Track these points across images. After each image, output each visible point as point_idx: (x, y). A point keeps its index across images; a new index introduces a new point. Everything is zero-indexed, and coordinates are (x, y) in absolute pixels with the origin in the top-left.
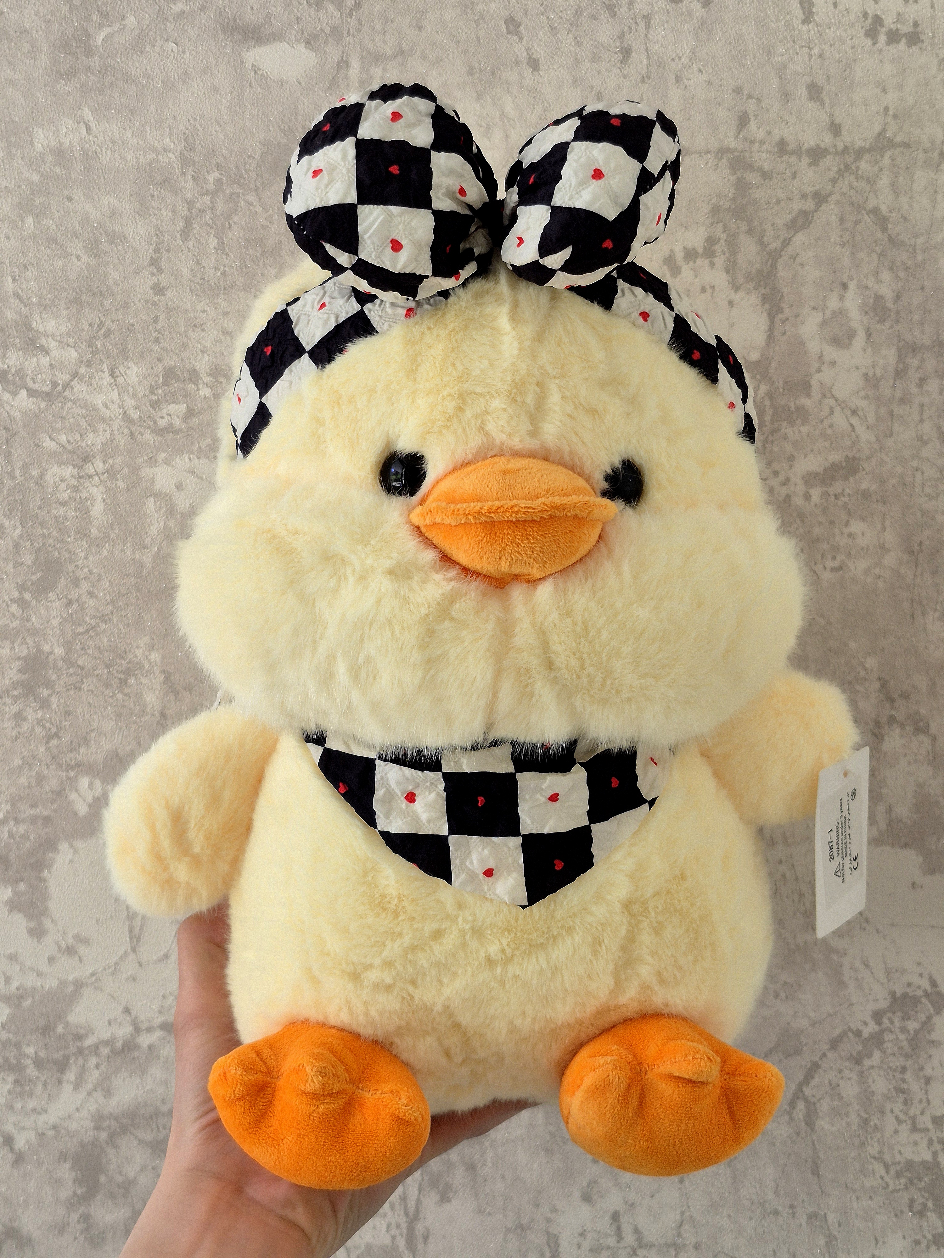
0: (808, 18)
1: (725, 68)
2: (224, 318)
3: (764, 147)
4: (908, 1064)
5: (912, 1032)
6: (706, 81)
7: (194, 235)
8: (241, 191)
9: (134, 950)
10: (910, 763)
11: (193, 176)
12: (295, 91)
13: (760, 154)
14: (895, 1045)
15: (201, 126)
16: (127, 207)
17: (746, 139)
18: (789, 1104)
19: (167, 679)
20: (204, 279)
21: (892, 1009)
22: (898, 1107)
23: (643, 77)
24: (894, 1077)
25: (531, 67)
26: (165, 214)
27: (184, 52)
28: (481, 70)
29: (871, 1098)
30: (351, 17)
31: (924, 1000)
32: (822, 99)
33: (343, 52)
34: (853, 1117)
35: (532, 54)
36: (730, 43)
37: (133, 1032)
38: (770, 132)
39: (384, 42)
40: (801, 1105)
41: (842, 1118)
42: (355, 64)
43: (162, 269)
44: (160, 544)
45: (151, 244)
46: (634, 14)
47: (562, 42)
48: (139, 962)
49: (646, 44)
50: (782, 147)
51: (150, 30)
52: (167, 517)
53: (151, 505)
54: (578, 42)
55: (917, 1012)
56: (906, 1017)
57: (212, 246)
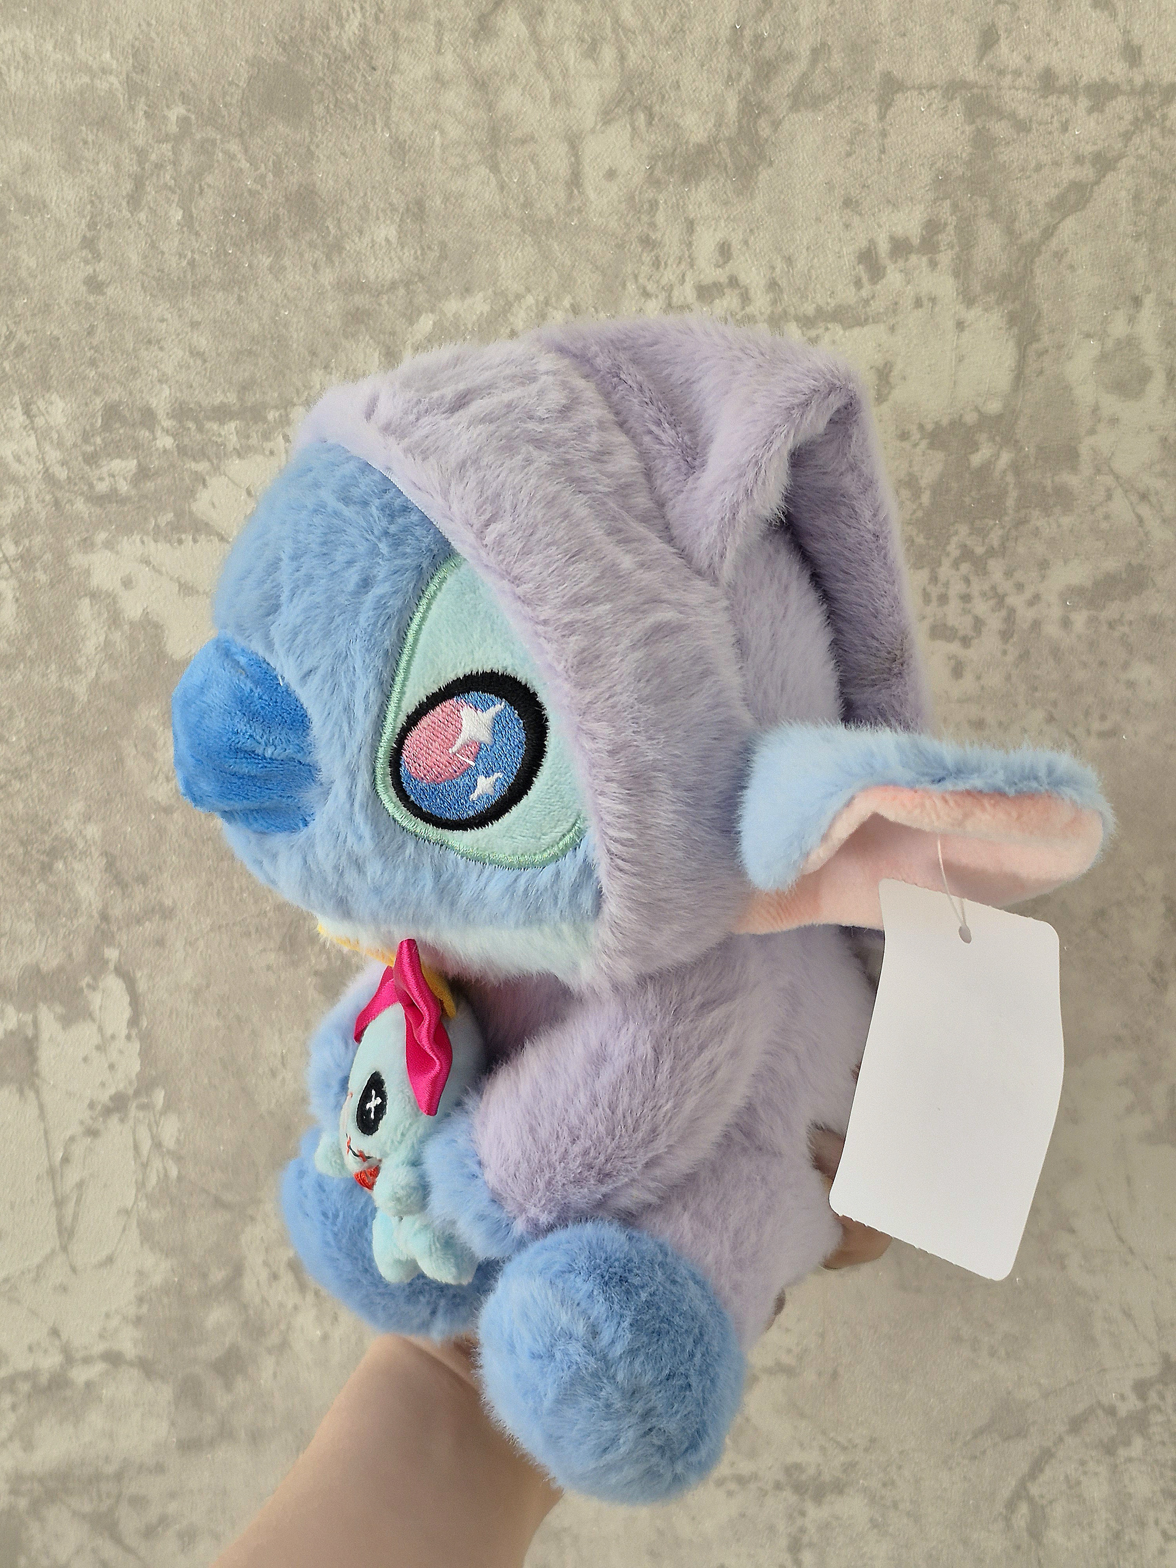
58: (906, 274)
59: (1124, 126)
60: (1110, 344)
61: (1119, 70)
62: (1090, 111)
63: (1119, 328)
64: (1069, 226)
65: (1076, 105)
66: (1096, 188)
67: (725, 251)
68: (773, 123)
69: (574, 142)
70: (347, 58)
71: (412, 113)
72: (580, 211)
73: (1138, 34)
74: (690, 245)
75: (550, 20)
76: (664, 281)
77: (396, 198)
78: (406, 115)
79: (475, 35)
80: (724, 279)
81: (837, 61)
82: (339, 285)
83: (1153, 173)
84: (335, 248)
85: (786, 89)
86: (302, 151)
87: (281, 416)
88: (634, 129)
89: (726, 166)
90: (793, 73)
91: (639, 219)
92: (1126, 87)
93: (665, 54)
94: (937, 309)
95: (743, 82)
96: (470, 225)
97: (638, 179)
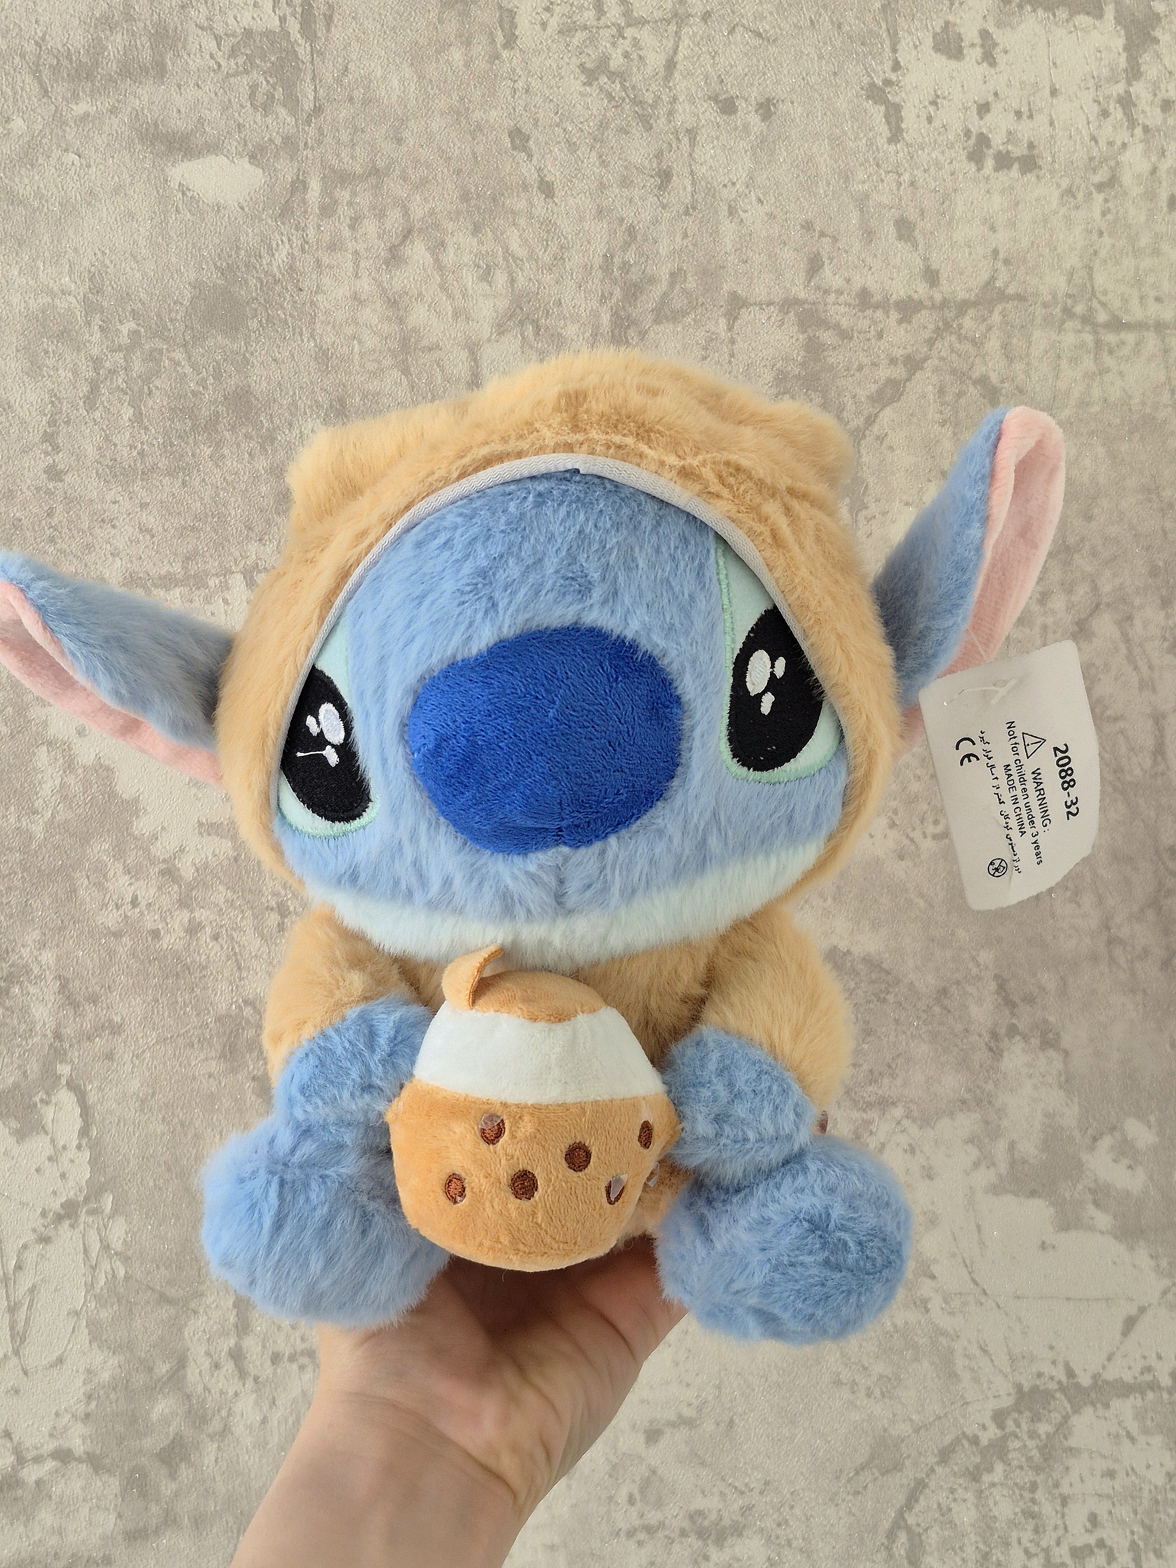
0: (896, 136)
1: (791, 198)
2: (141, 510)
3: (841, 299)
4: (1039, 1479)
5: (1044, 1437)
6: (767, 214)
7: (102, 403)
8: (165, 347)
9: (17, 1353)
10: (1035, 1087)
11: (100, 326)
12: (236, 219)
13: (837, 306)
14: (1022, 1455)
15: (111, 262)
16: (13, 366)
17: (818, 288)
18: (887, 1537)
19: (63, 987)
20: (116, 460)
21: (1017, 1407)
22: (1027, 1536)
23: (687, 207)
24: (1021, 1496)
25: (543, 192)
26: (63, 375)
27: (89, 166)
28: (478, 195)
29: (992, 1525)
30: (310, 126)
31: (1058, 1395)
32: (914, 238)
33: (299, 170)
34: (970, 1552)
35: (545, 176)
36: (797, 166)
37: (15, 1463)
38: (849, 280)
39: (353, 157)
40: (903, 1537)
41: (956, 1553)
42: (315, 186)
43: (58, 447)
44: (55, 808)
45: (45, 415)
46: (675, 127)
47: (582, 162)
48: (23, 1369)
49: (690, 166)
50: (864, 300)
51: (44, 137)
52: (65, 772)
53: (42, 755)
54: (604, 161)
55: (1050, 1412)
56: (1036, 1418)
57: (126, 418)
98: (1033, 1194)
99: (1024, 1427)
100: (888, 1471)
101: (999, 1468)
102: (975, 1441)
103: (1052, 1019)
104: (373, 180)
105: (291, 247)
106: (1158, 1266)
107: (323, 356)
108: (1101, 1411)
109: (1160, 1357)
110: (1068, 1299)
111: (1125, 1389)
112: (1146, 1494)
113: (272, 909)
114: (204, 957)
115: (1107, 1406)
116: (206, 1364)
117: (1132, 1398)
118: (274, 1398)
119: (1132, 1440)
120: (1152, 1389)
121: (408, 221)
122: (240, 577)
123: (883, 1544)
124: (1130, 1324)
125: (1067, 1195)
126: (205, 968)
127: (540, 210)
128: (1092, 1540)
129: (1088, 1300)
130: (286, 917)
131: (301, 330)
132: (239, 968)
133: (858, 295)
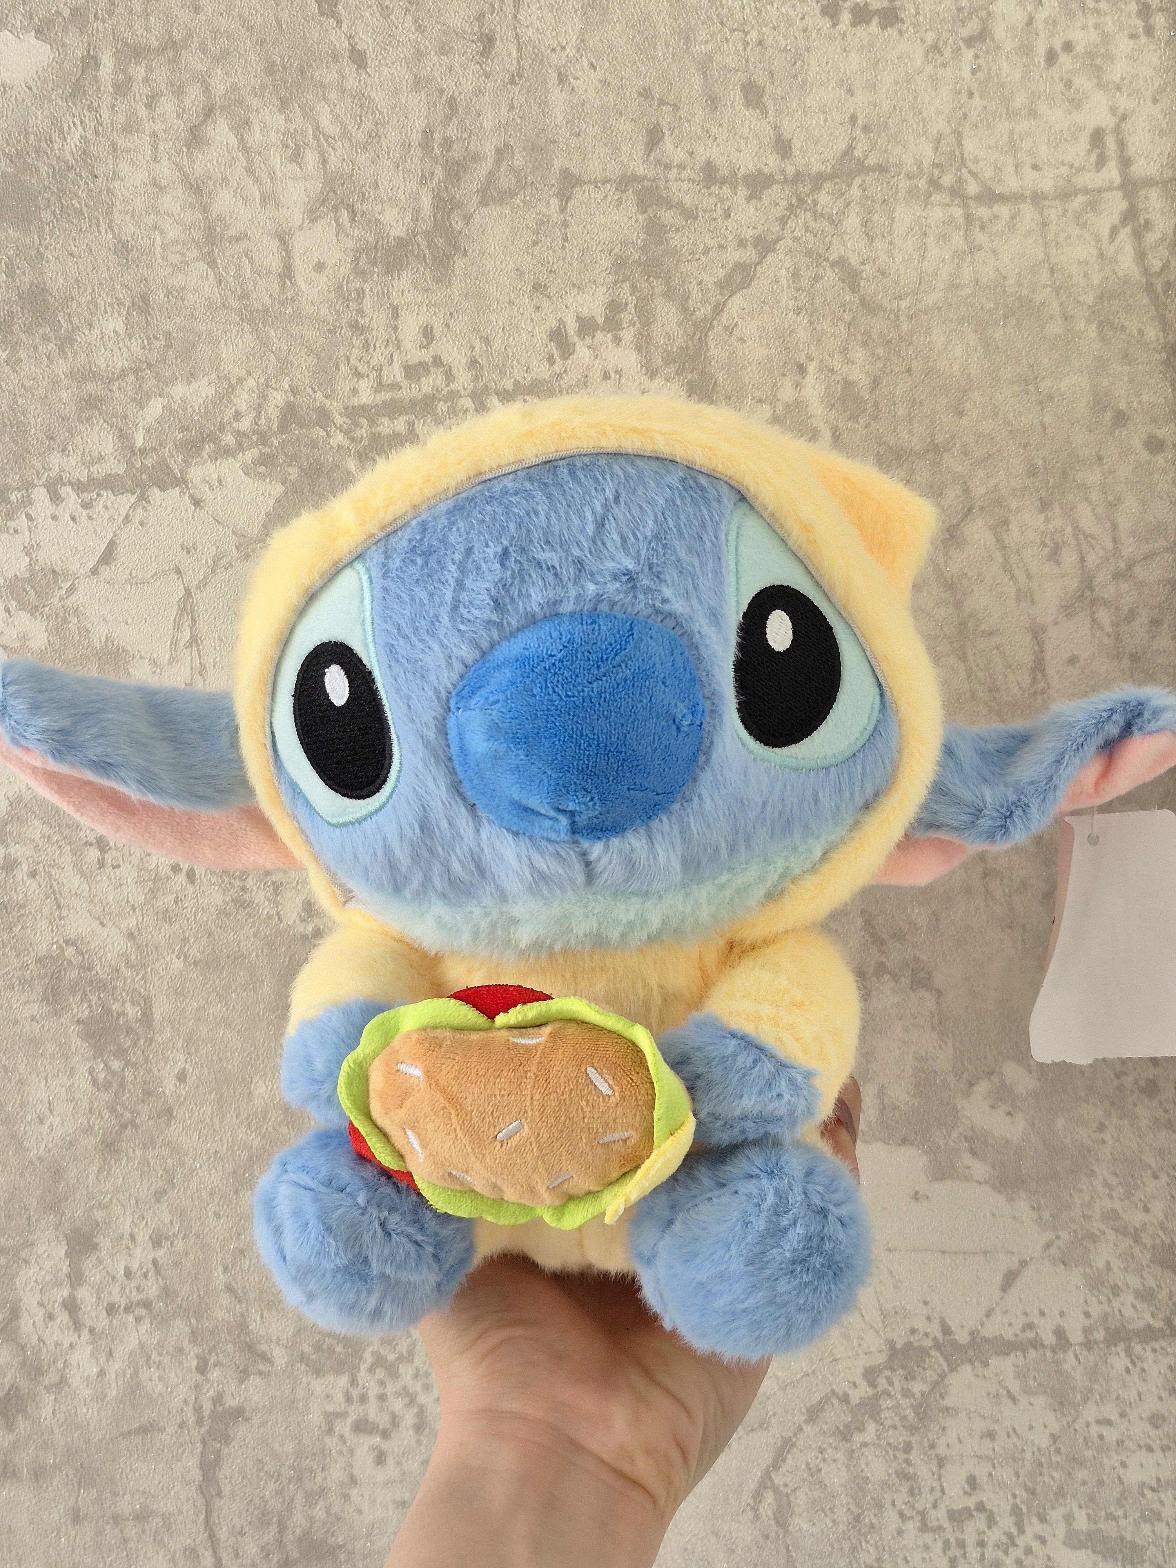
58: (594, 350)
59: (779, 212)
60: (780, 407)
61: (772, 162)
62: (749, 199)
63: (787, 392)
64: (737, 303)
65: (736, 194)
66: (759, 267)
67: (428, 334)
68: (465, 216)
69: (284, 239)
70: (70, 168)
71: (133, 217)
72: (293, 300)
73: (788, 129)
74: (396, 329)
75: (256, 128)
76: (374, 362)
77: (121, 293)
78: (128, 218)
79: (188, 145)
80: (428, 359)
81: (519, 161)
82: (72, 375)
83: (808, 253)
84: (66, 341)
85: (474, 187)
86: (33, 253)
87: (23, 496)
88: (338, 225)
89: (425, 257)
90: (482, 170)
91: (348, 306)
92: (779, 177)
93: (362, 158)
94: (623, 381)
95: (436, 180)
96: (192, 316)
97: (345, 270)
98: (904, 1141)
99: (897, 1384)
100: (753, 1430)
101: (871, 1428)
102: (845, 1399)
103: (923, 957)
104: (170, 53)
105: (84, 129)
106: (1040, 1218)
107: (123, 249)
108: (980, 1371)
109: (1042, 1314)
110: (943, 1252)
111: (1005, 1347)
112: (1028, 1456)
113: (91, 845)
114: (21, 896)
115: (986, 1364)
116: (40, 1315)
117: (1012, 1356)
118: (111, 1350)
119: (1014, 1399)
120: (1036, 1348)
121: (209, 97)
122: (43, 490)
123: (749, 1504)
124: (1010, 1278)
125: (941, 1143)
126: (23, 906)
127: (351, 83)
128: (971, 1503)
129: (965, 1253)
130: (106, 852)
131: (98, 220)
132: (59, 907)
133: (702, 169)
